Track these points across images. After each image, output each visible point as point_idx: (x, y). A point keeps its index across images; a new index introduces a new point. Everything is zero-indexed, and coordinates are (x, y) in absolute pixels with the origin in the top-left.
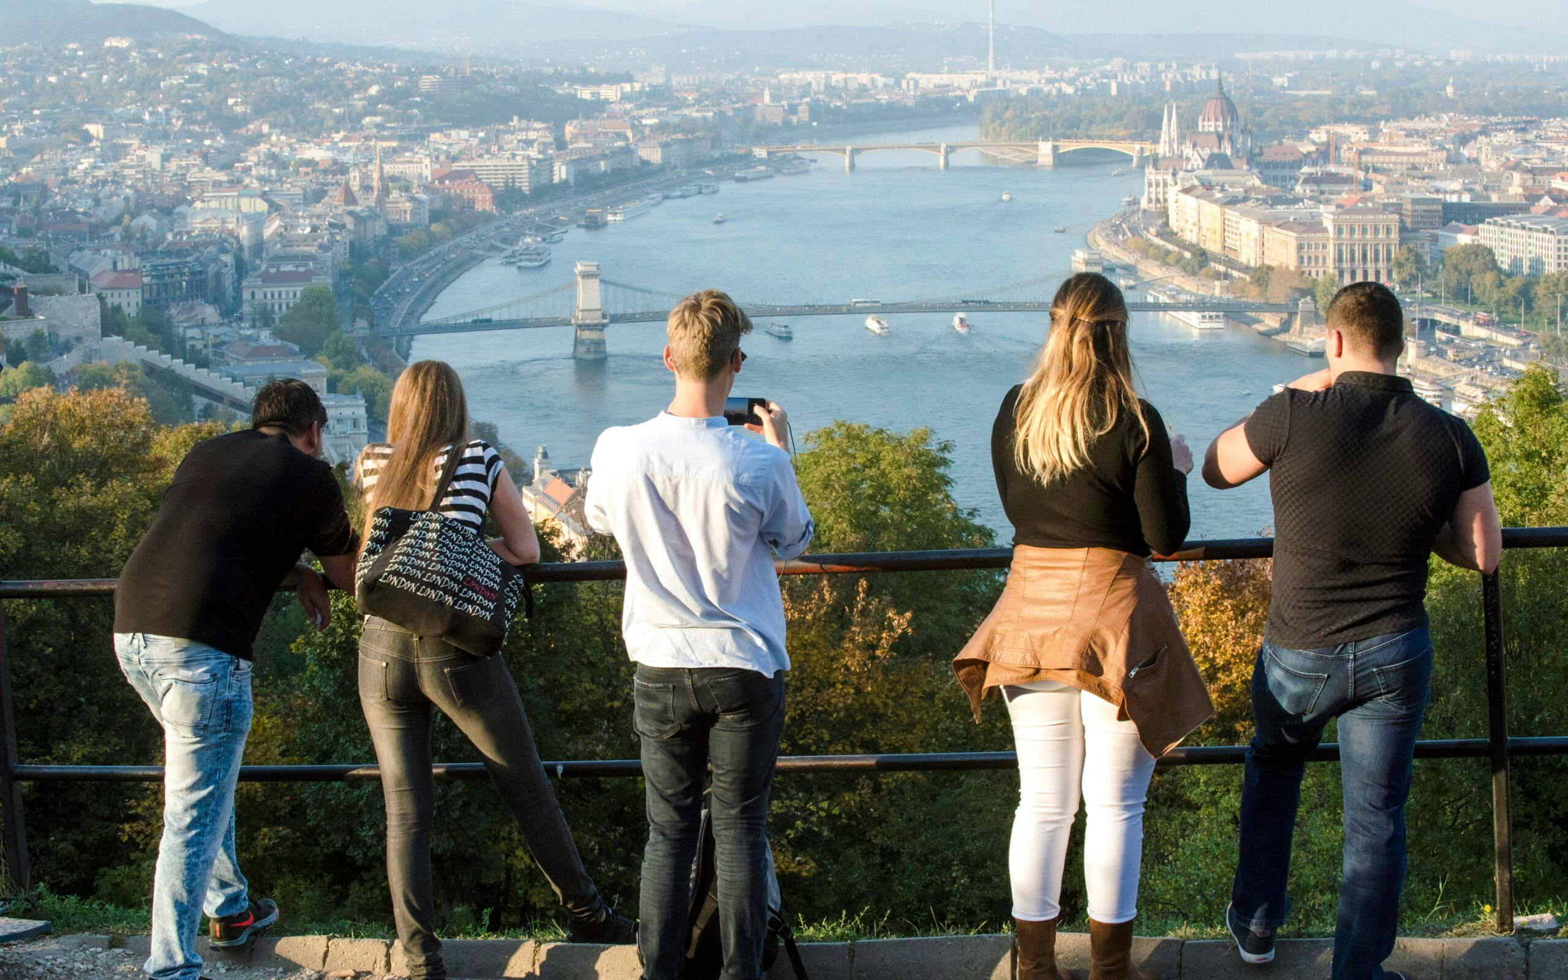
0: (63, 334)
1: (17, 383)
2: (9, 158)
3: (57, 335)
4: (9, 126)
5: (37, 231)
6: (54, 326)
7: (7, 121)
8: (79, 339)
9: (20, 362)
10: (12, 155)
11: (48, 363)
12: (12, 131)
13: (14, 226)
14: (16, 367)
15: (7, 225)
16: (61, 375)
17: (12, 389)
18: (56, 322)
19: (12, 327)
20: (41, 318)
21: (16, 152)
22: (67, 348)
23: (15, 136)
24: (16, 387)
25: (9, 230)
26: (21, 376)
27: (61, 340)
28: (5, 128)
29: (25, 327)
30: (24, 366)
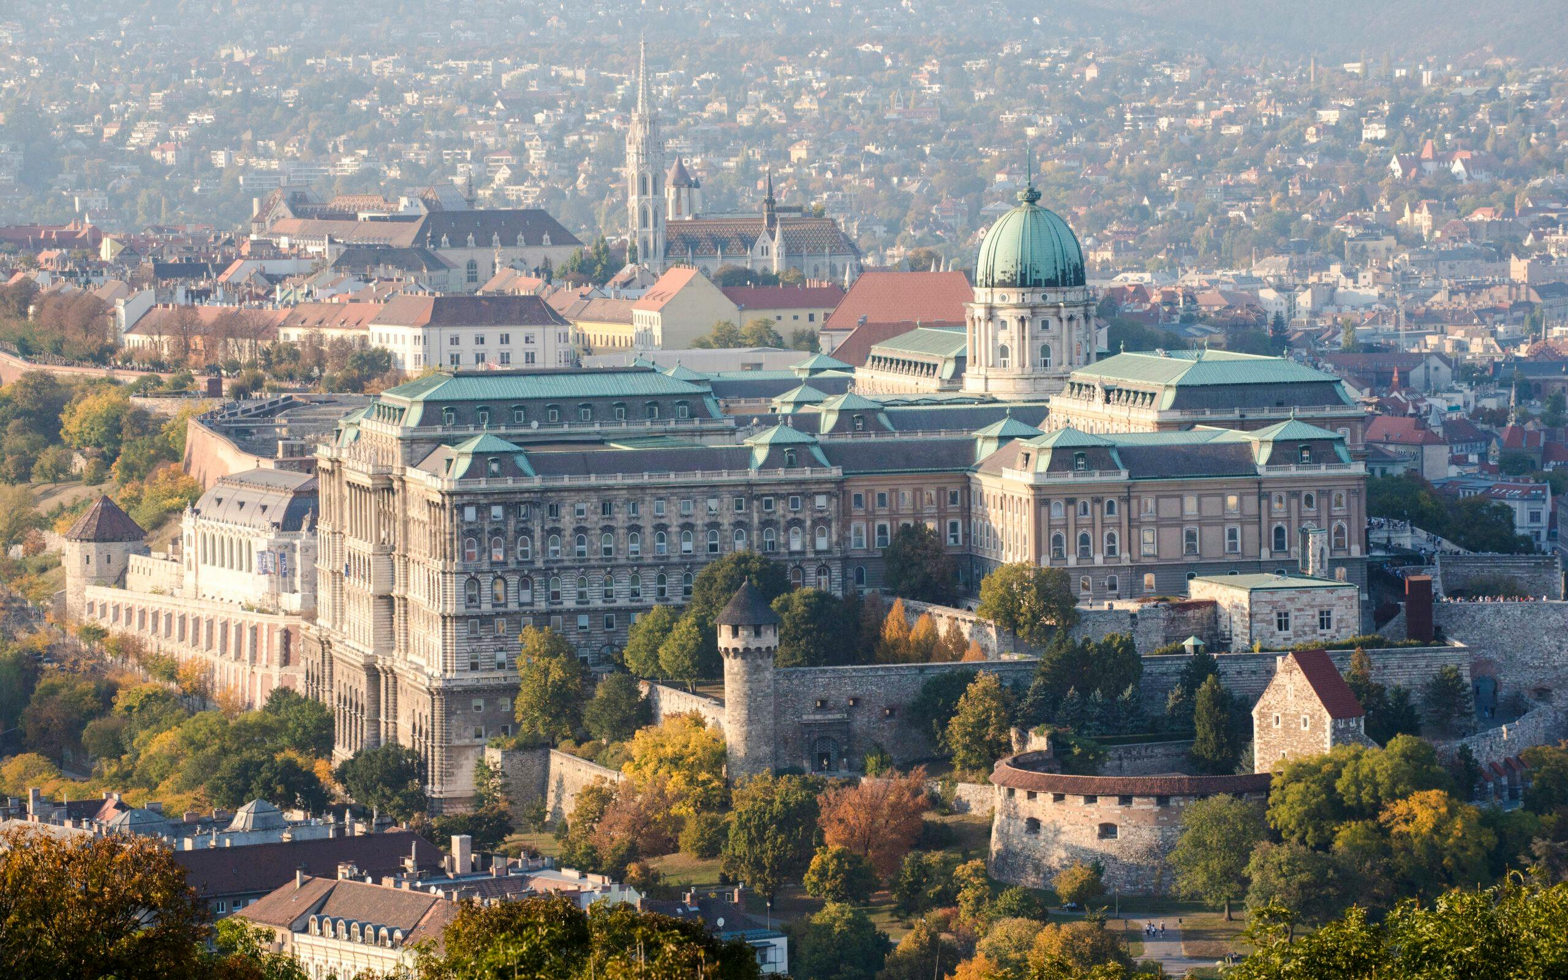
0: (1509, 680)
1: (1379, 778)
2: (1529, 305)
3: (1496, 684)
4: (1538, 237)
5: (1545, 460)
6: (1490, 662)
7: (1535, 225)
8: (1543, 693)
9: (1392, 735)
10: (1535, 297)
11: (1465, 741)
12: (1544, 248)
13: (1494, 448)
14: (1383, 745)
15: (1480, 446)
16: (1493, 765)
17: (1369, 788)
18: (1494, 656)
19: (1393, 662)
20: (1458, 644)
21: (1542, 291)
22: (1515, 709)
23: (1550, 258)
24: (1376, 785)
25: (1483, 457)
26: (1387, 764)
27: (1503, 693)
28: (1529, 241)
29: (1422, 663)
30: (1399, 743)
